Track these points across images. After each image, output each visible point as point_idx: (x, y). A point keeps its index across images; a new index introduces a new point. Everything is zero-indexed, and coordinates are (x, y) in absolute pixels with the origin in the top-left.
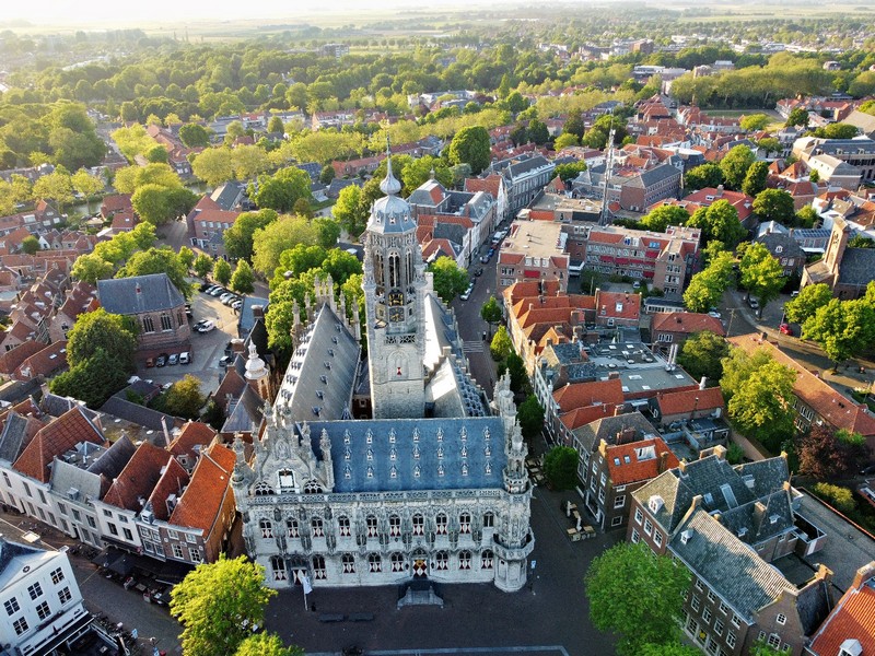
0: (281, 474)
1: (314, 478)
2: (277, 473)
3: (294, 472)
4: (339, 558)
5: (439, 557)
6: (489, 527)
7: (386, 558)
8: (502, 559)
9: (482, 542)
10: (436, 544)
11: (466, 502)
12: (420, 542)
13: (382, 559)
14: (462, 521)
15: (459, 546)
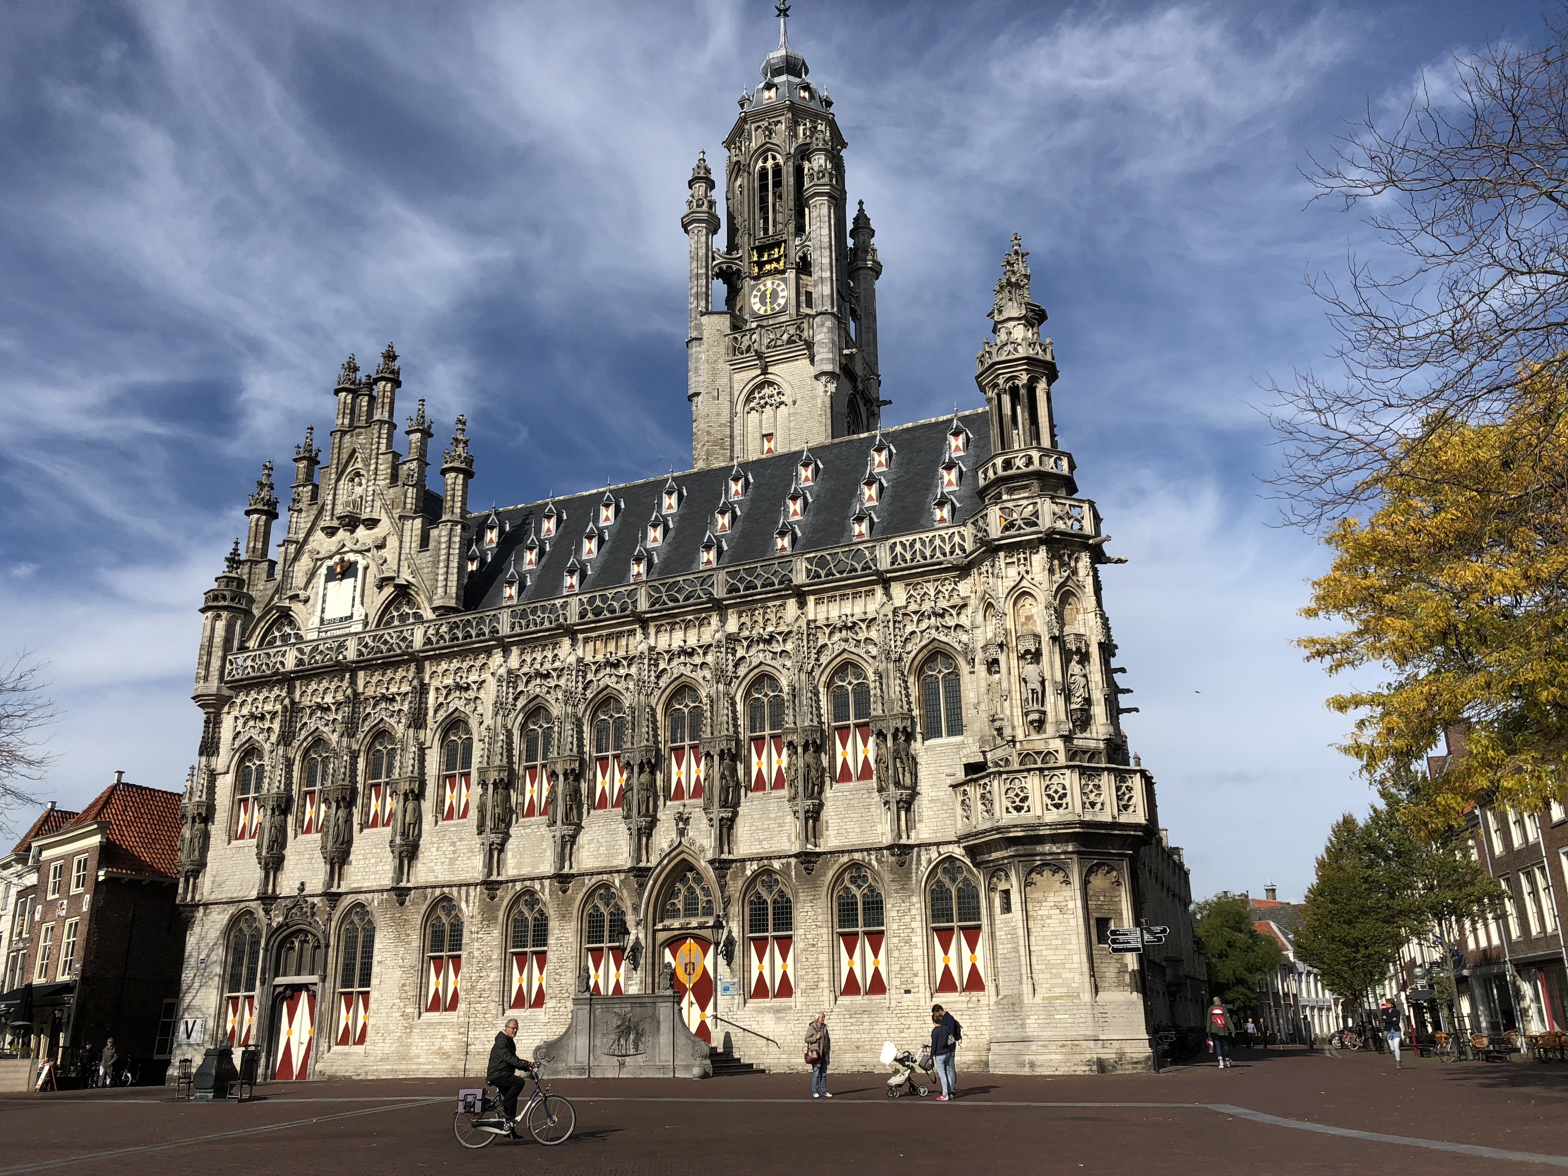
0: (331, 576)
1: (405, 576)
2: (323, 571)
3: (361, 563)
4: (416, 914)
5: (757, 921)
6: (945, 740)
7: (563, 917)
8: (996, 871)
9: (924, 805)
10: (742, 829)
11: (847, 607)
12: (683, 820)
13: (553, 924)
14: (840, 711)
15: (830, 840)
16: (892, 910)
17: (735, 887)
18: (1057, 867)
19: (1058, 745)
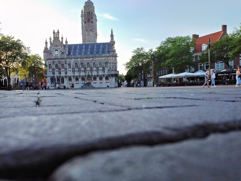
0: (55, 50)
1: (63, 51)
3: (58, 50)
4: (68, 78)
5: (94, 79)
6: (107, 68)
7: (80, 78)
8: (110, 76)
9: (105, 72)
10: (93, 73)
11: (100, 59)
12: (88, 72)
13: (79, 79)
14: (100, 66)
15: (99, 74)
16: (103, 78)
17: (93, 77)
18: (114, 76)
19: (114, 69)
